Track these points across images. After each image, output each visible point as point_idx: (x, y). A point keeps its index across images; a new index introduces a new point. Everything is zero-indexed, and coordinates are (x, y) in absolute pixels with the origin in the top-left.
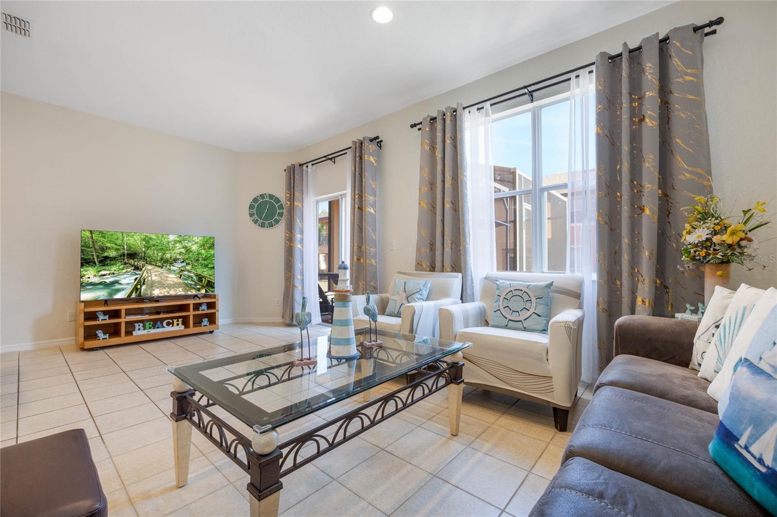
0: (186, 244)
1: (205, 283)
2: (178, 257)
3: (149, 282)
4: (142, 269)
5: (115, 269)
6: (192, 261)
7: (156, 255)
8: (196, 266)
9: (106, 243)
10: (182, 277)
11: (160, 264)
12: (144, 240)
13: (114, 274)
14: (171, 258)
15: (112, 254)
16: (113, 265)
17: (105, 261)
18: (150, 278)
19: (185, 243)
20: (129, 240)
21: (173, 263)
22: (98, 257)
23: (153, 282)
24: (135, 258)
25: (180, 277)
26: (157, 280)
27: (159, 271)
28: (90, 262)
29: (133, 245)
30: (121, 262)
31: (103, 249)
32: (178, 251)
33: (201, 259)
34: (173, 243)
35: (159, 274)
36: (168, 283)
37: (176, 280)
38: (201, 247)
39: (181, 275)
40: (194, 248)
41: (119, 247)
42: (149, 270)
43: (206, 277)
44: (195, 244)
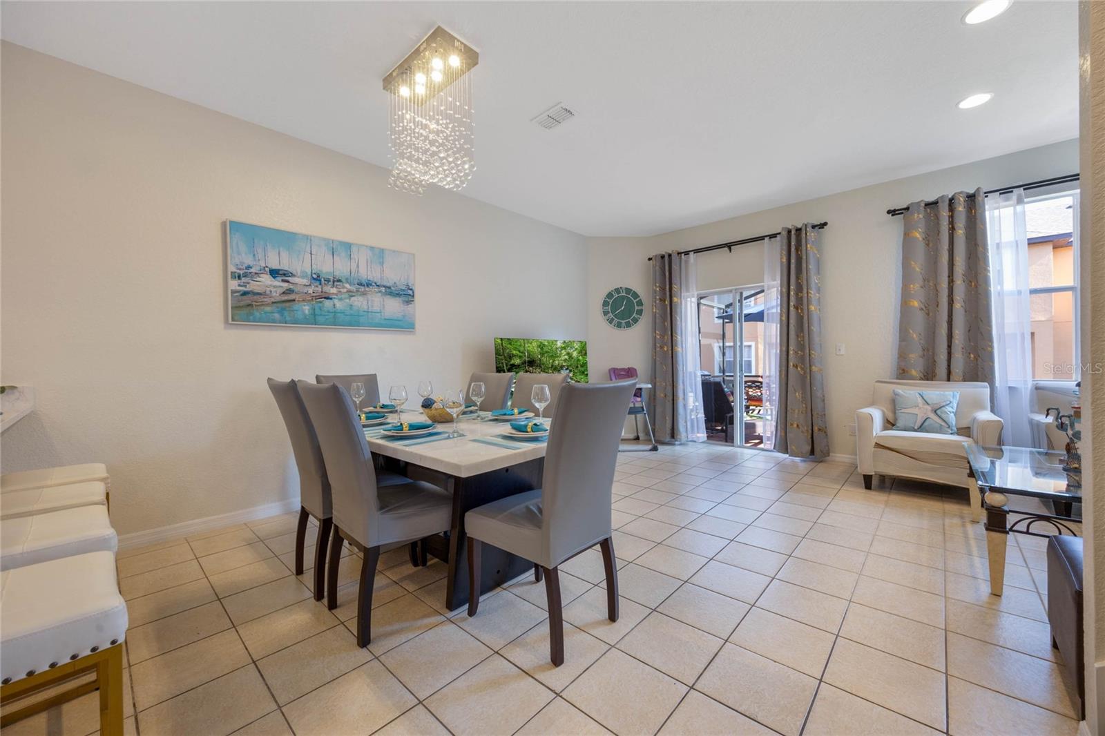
2: (563, 364)
6: (573, 369)
7: (548, 362)
8: (576, 373)
9: (511, 349)
11: (549, 371)
12: (539, 346)
14: (558, 364)
15: (517, 361)
16: (518, 372)
17: (512, 369)
19: (569, 350)
20: (529, 346)
21: (560, 370)
22: (507, 366)
24: (533, 365)
28: (502, 370)
29: (531, 351)
30: (524, 370)
31: (510, 355)
32: (563, 358)
33: (579, 366)
34: (560, 349)
38: (579, 353)
40: (575, 354)
41: (521, 354)
44: (575, 349)
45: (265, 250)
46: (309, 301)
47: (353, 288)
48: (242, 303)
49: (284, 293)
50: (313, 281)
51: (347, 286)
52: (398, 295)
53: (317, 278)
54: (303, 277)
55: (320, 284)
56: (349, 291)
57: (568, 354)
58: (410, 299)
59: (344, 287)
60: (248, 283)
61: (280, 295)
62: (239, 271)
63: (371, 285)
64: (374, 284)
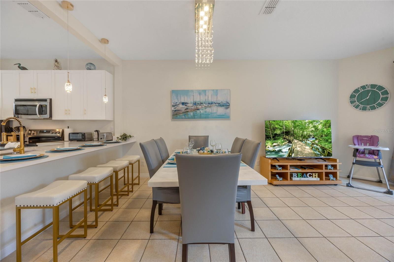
0: (315, 124)
1: (327, 154)
2: (311, 134)
3: (296, 152)
4: (292, 142)
5: (280, 142)
6: (318, 137)
7: (299, 133)
8: (321, 141)
9: (275, 125)
10: (313, 148)
11: (301, 139)
12: (293, 122)
13: (279, 145)
14: (307, 134)
15: (278, 132)
16: (278, 139)
17: (275, 137)
18: (296, 148)
20: (286, 122)
21: (308, 139)
22: (272, 134)
23: (298, 151)
24: (288, 135)
25: (312, 149)
26: (299, 150)
27: (300, 144)
28: (269, 137)
29: (287, 126)
30: (282, 137)
31: (274, 129)
32: (310, 130)
33: (324, 135)
34: (308, 124)
35: (301, 146)
36: (305, 152)
37: (309, 151)
38: (324, 126)
39: (312, 147)
40: (320, 127)
41: (281, 128)
42: (296, 143)
43: (327, 149)
44: (321, 124)
45: (180, 97)
46: (193, 111)
47: (206, 105)
48: (175, 114)
49: (185, 109)
50: (194, 105)
51: (205, 105)
52: (223, 106)
53: (195, 104)
54: (191, 104)
55: (196, 105)
56: (205, 106)
57: (314, 127)
58: (228, 107)
59: (203, 105)
60: (176, 108)
61: (184, 110)
62: (174, 104)
63: (213, 103)
64: (214, 103)
